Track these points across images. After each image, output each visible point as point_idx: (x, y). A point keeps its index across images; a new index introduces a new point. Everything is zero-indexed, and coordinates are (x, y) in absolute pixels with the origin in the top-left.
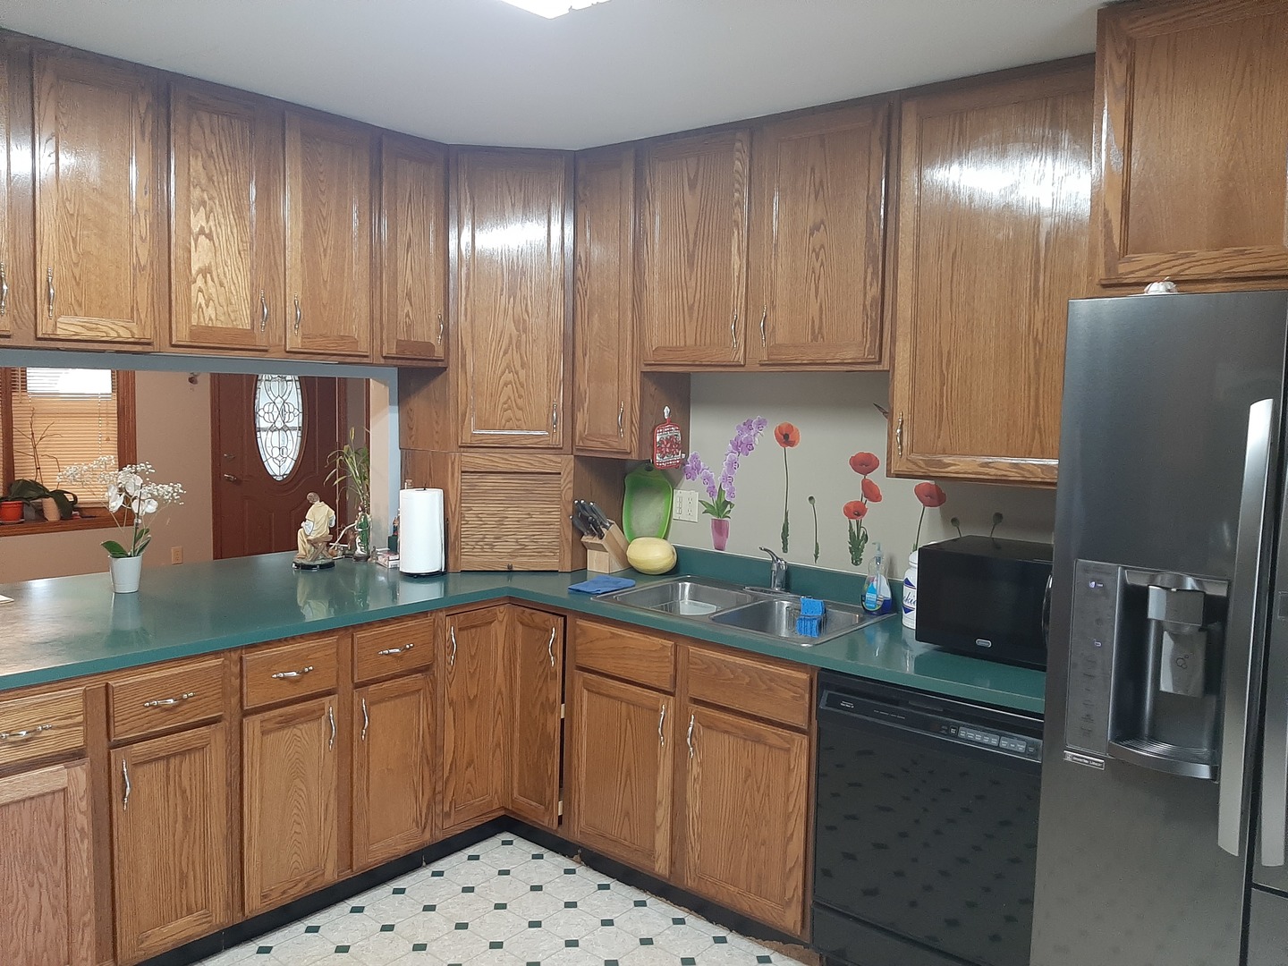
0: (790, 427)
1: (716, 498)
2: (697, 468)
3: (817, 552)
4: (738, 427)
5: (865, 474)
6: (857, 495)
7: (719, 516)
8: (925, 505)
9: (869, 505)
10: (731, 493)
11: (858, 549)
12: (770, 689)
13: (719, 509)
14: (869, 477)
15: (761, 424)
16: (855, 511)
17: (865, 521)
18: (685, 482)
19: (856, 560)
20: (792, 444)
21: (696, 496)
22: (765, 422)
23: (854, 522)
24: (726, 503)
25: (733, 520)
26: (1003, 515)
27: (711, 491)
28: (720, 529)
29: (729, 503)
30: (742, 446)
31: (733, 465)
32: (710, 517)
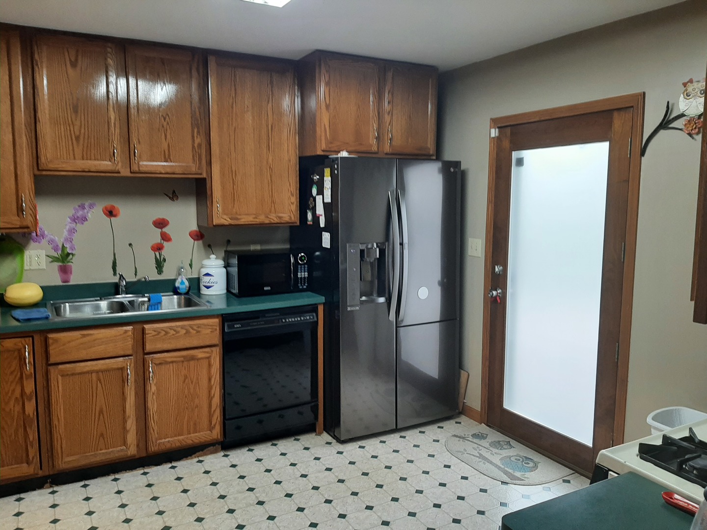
0: (113, 207)
1: (60, 252)
2: (43, 236)
3: (136, 272)
4: (75, 209)
5: (161, 228)
6: (158, 239)
7: (63, 262)
8: (194, 240)
9: (165, 244)
10: (72, 248)
11: (161, 266)
12: (198, 332)
13: (63, 259)
14: (164, 230)
15: (91, 206)
16: (158, 248)
17: (163, 252)
18: (32, 244)
19: (160, 272)
20: (115, 216)
21: (43, 253)
22: (94, 204)
23: (157, 254)
24: (68, 254)
25: (75, 264)
26: (231, 240)
27: (56, 249)
28: (65, 270)
29: (72, 254)
30: (80, 220)
31: (72, 231)
32: (56, 265)
